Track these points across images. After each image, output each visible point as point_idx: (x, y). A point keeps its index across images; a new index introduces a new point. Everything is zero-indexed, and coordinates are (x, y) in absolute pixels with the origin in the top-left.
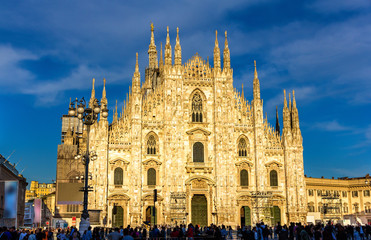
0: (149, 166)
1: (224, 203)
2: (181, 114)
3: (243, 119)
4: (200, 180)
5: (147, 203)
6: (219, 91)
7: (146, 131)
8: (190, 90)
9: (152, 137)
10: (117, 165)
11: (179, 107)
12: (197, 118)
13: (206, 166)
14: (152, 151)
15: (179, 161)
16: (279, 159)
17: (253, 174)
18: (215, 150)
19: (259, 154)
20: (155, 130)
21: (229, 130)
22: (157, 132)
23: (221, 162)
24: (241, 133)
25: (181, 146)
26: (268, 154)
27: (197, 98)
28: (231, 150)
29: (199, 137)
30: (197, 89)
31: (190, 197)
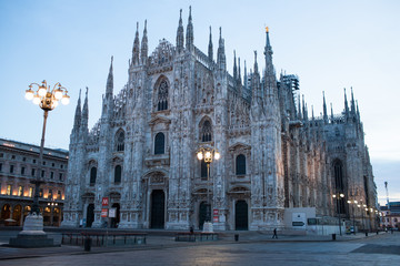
0: (116, 164)
3: (207, 98)
4: (159, 174)
7: (116, 129)
8: (155, 79)
10: (92, 165)
11: (139, 99)
12: (163, 106)
13: (164, 157)
14: (121, 148)
15: (136, 155)
20: (122, 127)
22: (124, 128)
23: (175, 152)
24: (204, 115)
28: (185, 136)
29: (161, 127)
30: (162, 76)
31: (149, 193)
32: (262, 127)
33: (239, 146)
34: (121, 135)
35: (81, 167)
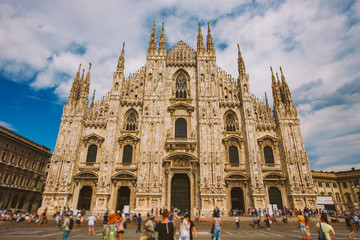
1: (209, 183)
2: (162, 89)
3: (229, 95)
4: (185, 158)
5: (119, 184)
6: (202, 68)
7: (126, 108)
8: (173, 70)
9: (132, 115)
10: (91, 142)
11: (160, 84)
12: (182, 95)
13: (189, 141)
14: (131, 128)
15: (157, 136)
16: (272, 134)
17: (243, 150)
18: (199, 124)
19: (249, 128)
20: (134, 107)
21: (214, 104)
22: (137, 109)
23: (205, 137)
24: (227, 108)
25: (160, 120)
26: (259, 128)
27: (181, 78)
28: (216, 124)
29: (182, 113)
30: (181, 70)
31: (170, 177)
32: (290, 125)
33: (267, 138)
34: (132, 114)
35: (77, 142)
